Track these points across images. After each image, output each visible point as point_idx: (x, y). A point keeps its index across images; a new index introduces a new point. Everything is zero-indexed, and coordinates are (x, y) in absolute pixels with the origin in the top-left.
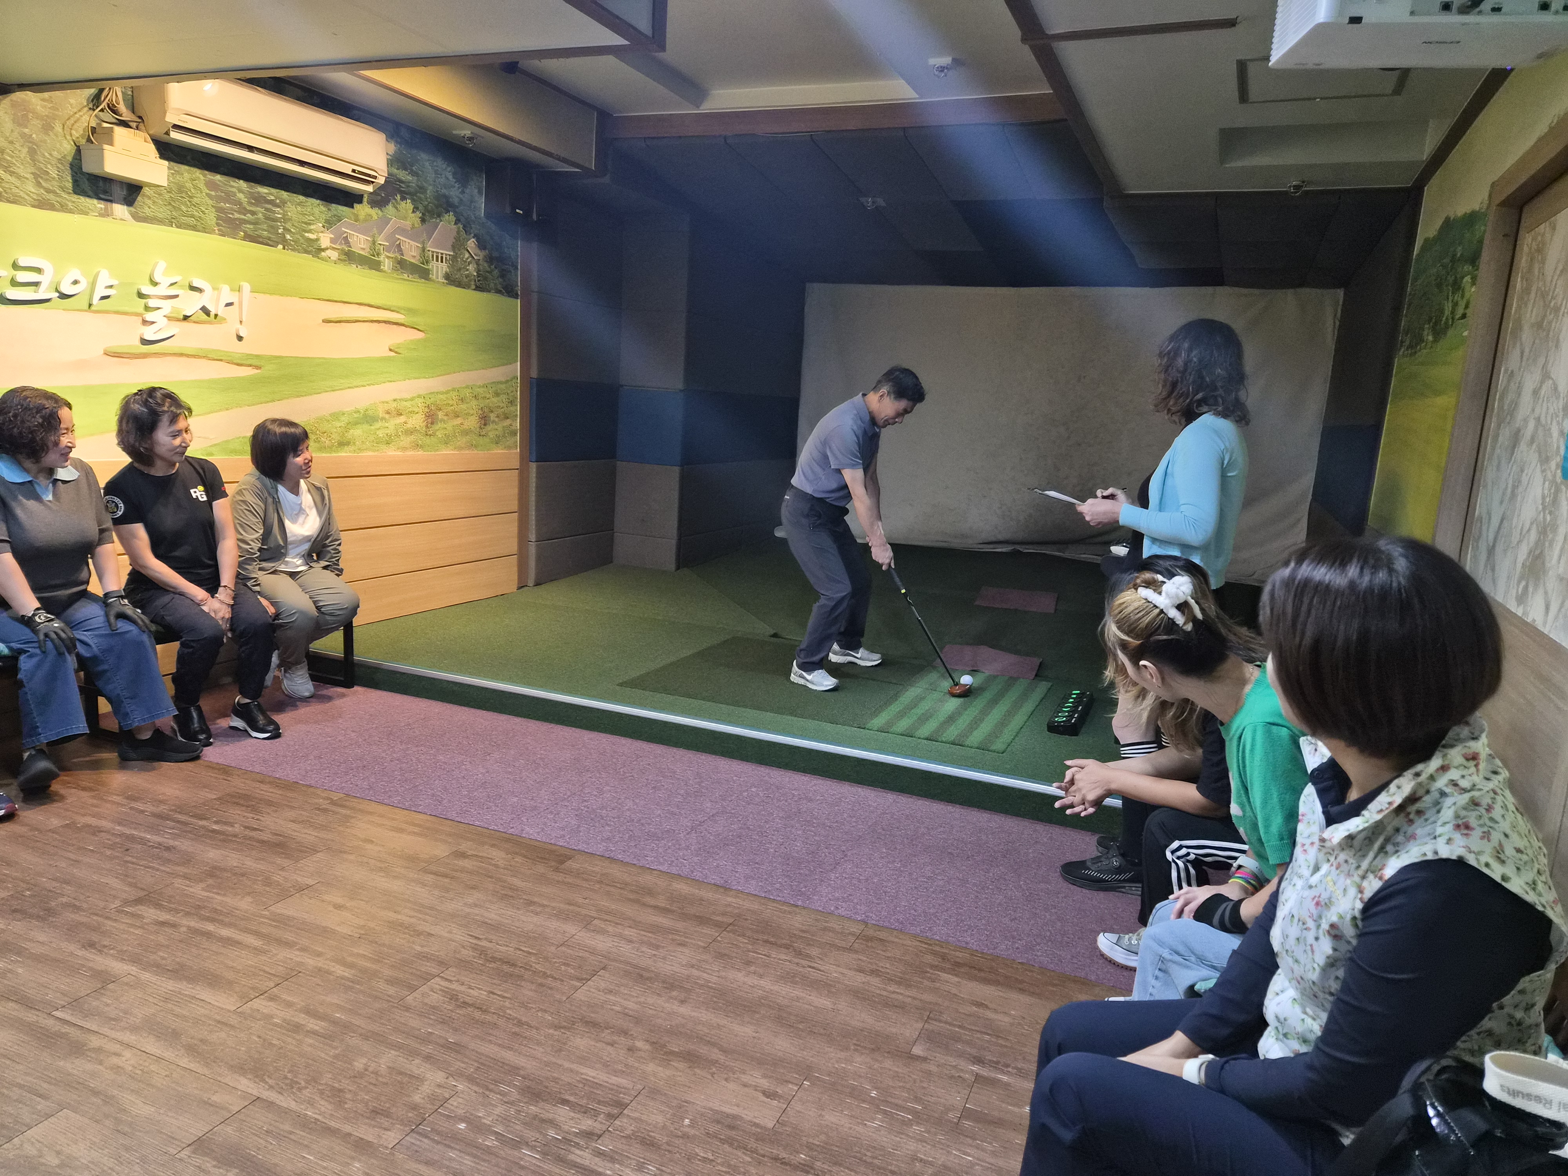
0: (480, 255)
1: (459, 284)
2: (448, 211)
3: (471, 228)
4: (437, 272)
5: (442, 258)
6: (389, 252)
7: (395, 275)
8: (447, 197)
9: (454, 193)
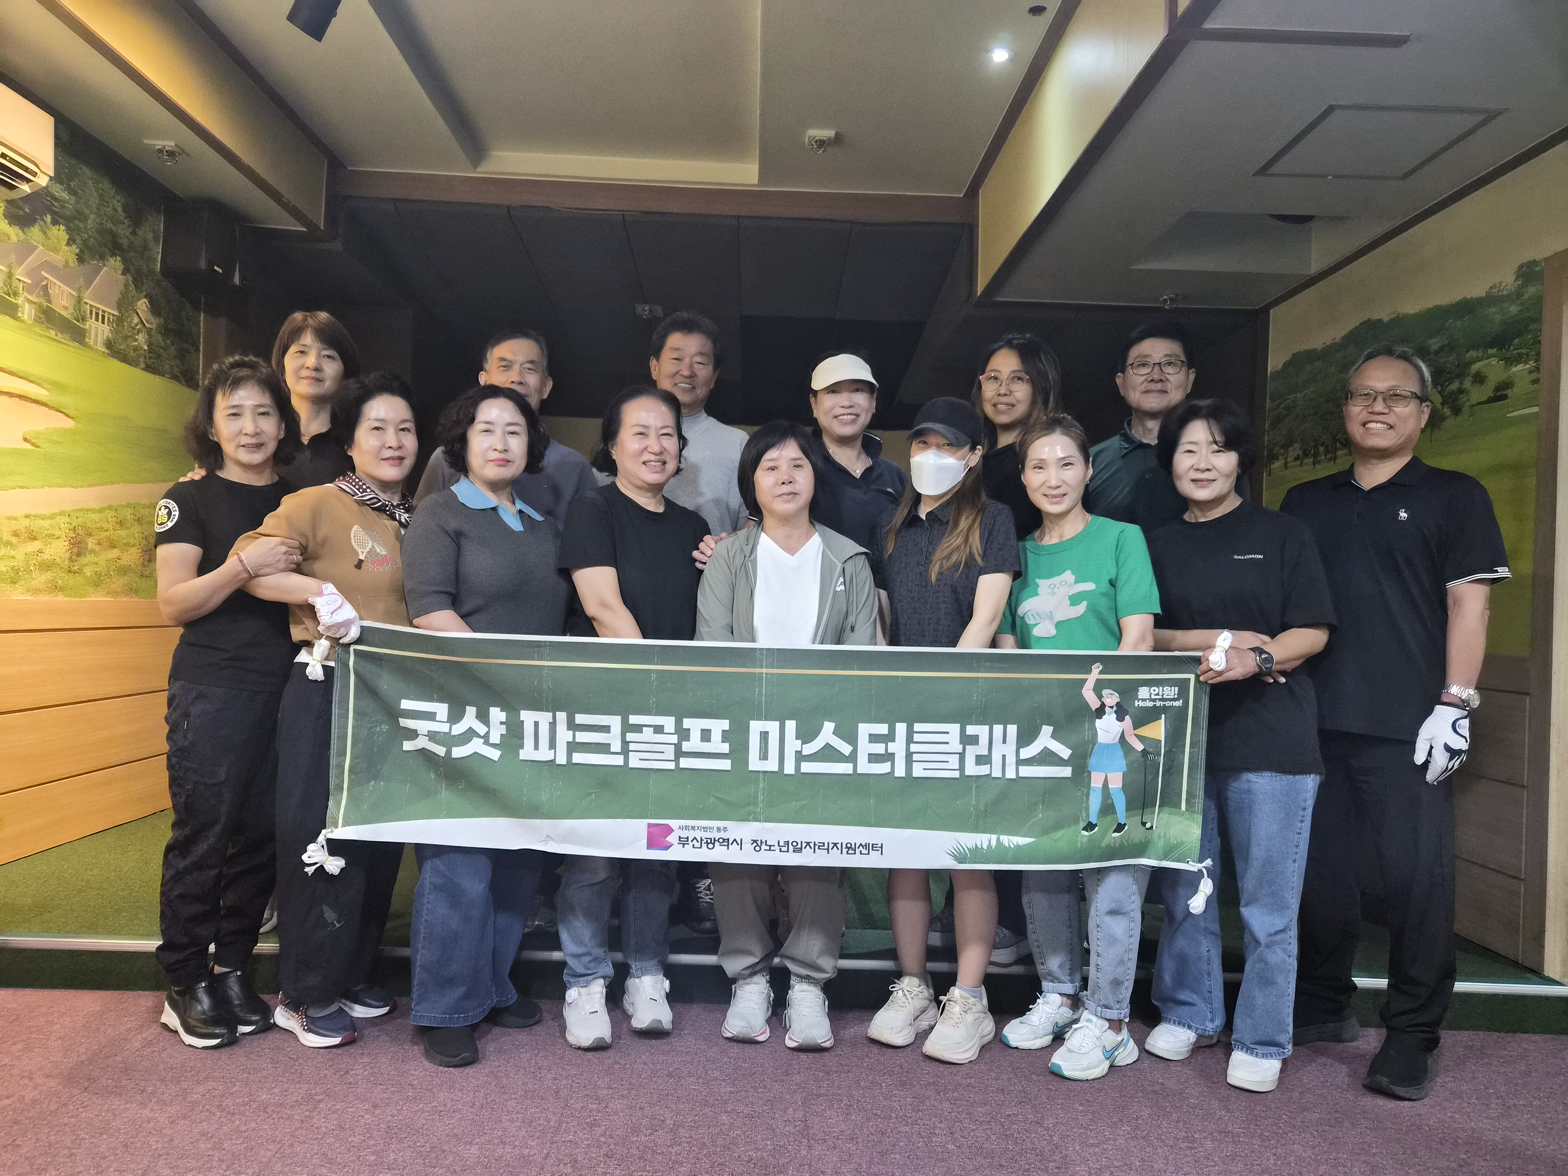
0: (153, 323)
1: (124, 358)
2: (113, 255)
3: (143, 283)
4: (97, 335)
5: (103, 317)
6: (31, 293)
7: (37, 329)
8: (114, 235)
9: (123, 231)
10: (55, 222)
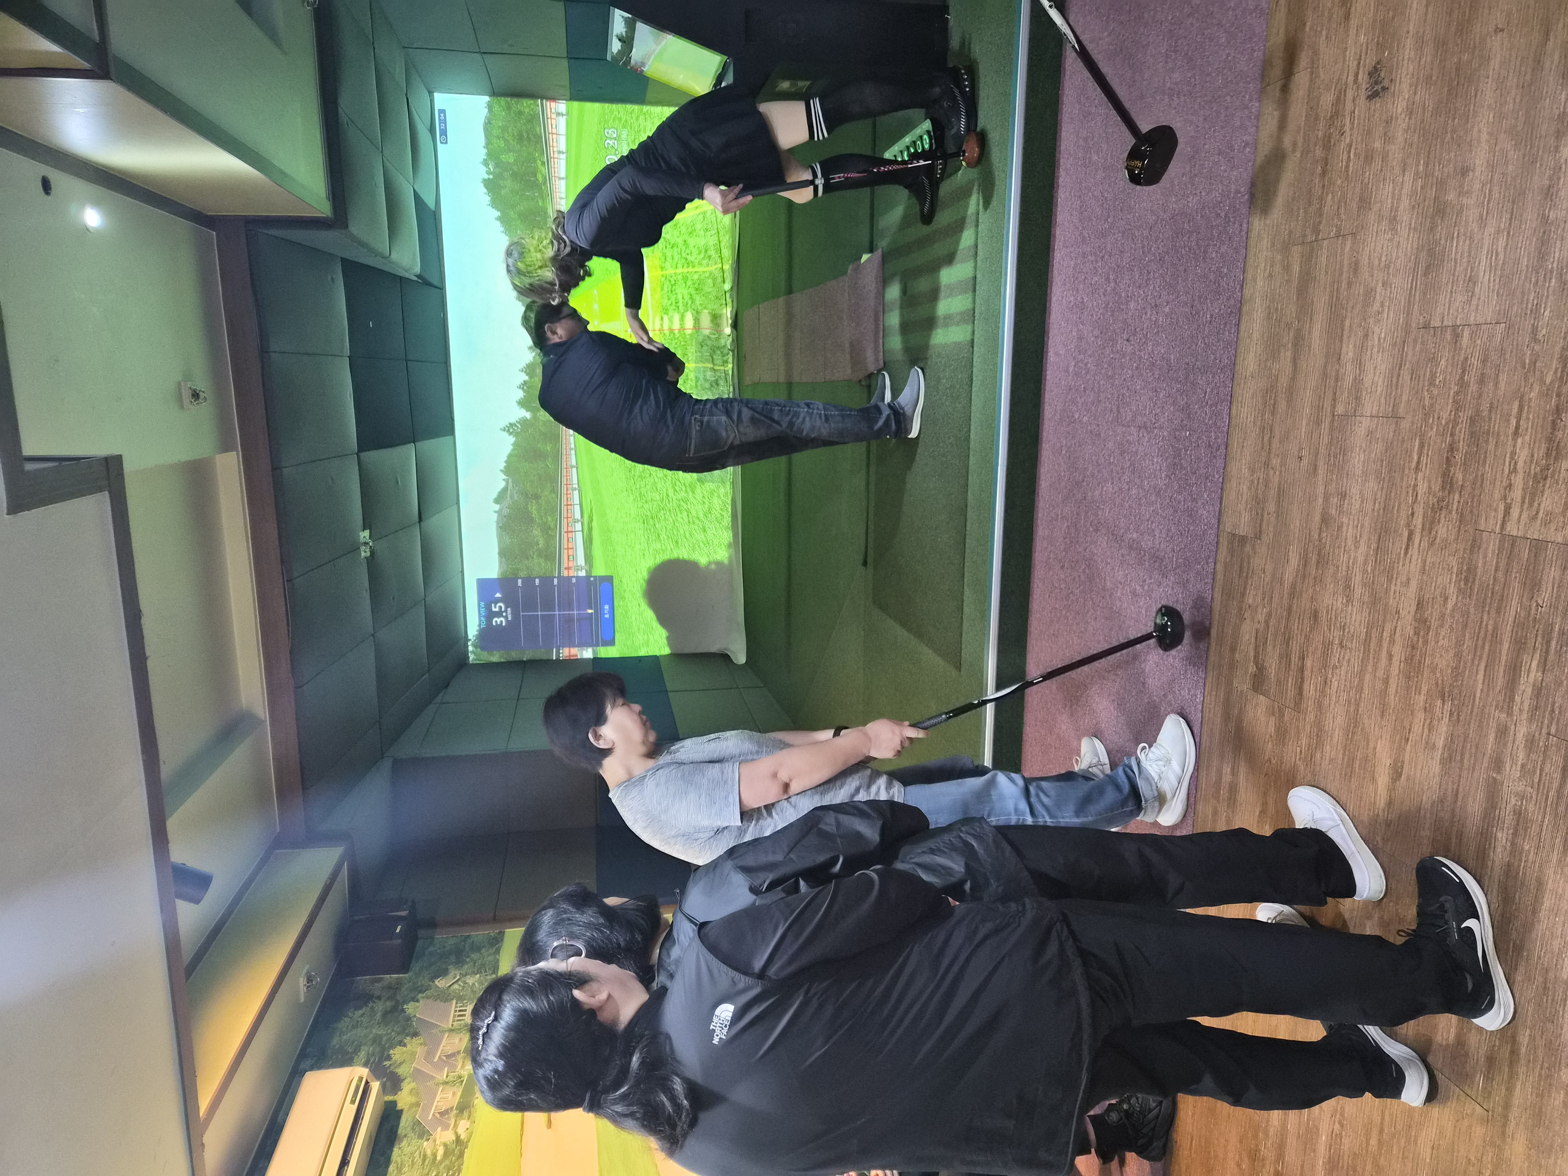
3: (422, 985)
5: (460, 1011)
6: (456, 1066)
8: (385, 1014)
9: (380, 1007)
10: (389, 1058)
